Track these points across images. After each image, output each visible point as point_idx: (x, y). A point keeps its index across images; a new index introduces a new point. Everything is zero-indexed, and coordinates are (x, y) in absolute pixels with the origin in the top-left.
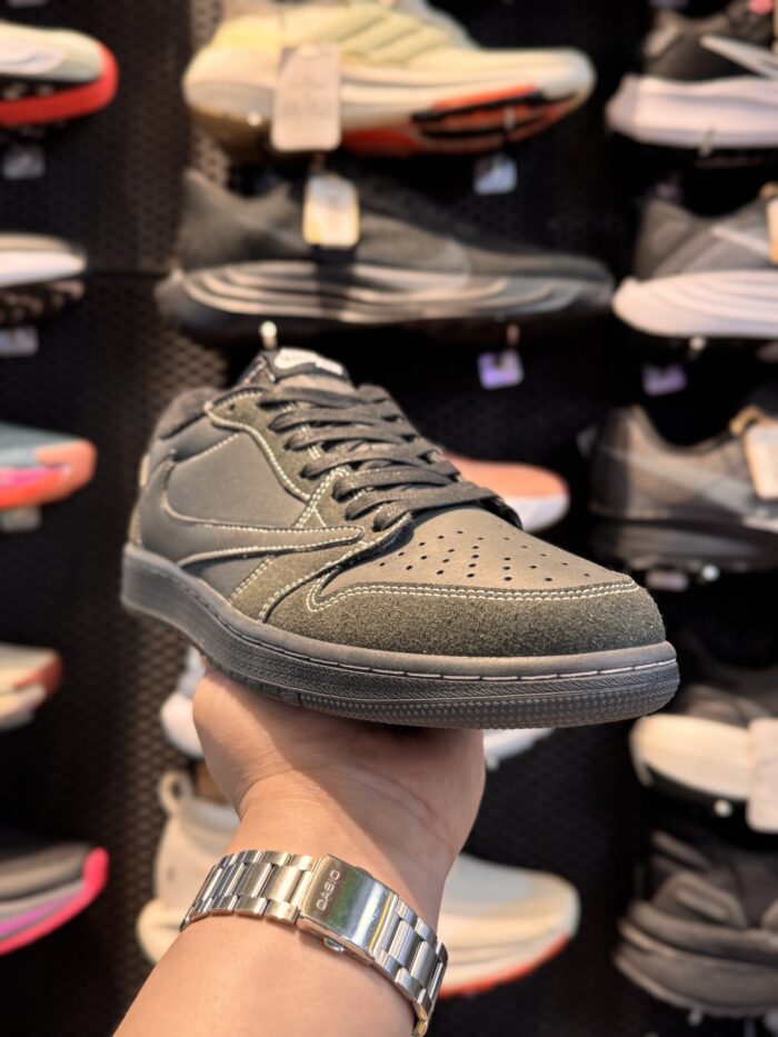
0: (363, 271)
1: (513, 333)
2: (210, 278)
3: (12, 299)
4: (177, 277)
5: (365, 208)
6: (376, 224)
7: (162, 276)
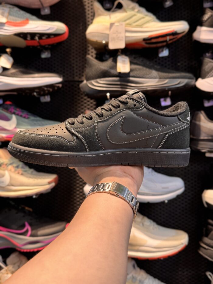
0: (131, 79)
1: (170, 92)
2: (93, 82)
3: (46, 89)
4: (85, 82)
5: (131, 63)
6: (134, 67)
7: (82, 81)
